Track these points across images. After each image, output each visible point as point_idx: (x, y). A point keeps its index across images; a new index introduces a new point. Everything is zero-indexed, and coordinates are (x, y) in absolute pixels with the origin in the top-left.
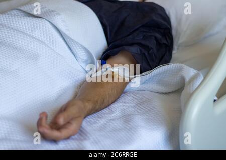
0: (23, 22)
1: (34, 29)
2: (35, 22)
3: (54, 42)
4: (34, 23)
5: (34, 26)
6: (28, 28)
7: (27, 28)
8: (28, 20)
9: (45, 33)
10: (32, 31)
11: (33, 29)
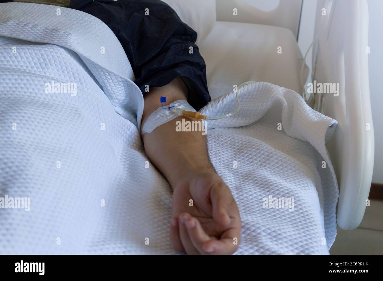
0: (23, 54)
1: (46, 64)
2: (43, 52)
3: (83, 80)
4: (42, 55)
5: (44, 60)
6: (35, 64)
7: (33, 65)
8: (32, 51)
9: (64, 68)
10: (43, 68)
11: (44, 65)
